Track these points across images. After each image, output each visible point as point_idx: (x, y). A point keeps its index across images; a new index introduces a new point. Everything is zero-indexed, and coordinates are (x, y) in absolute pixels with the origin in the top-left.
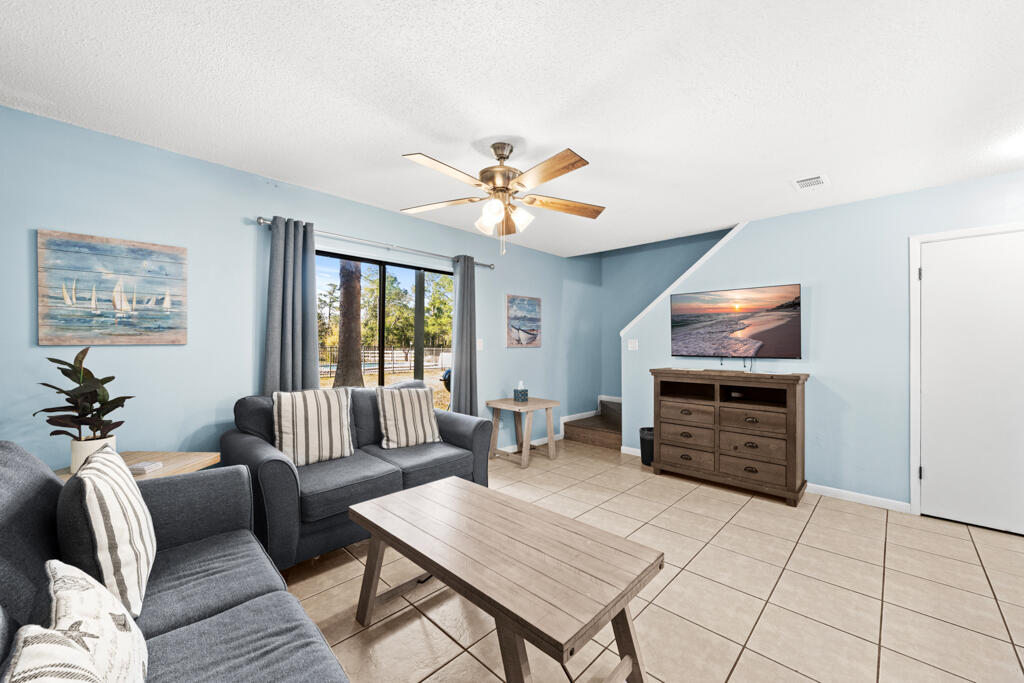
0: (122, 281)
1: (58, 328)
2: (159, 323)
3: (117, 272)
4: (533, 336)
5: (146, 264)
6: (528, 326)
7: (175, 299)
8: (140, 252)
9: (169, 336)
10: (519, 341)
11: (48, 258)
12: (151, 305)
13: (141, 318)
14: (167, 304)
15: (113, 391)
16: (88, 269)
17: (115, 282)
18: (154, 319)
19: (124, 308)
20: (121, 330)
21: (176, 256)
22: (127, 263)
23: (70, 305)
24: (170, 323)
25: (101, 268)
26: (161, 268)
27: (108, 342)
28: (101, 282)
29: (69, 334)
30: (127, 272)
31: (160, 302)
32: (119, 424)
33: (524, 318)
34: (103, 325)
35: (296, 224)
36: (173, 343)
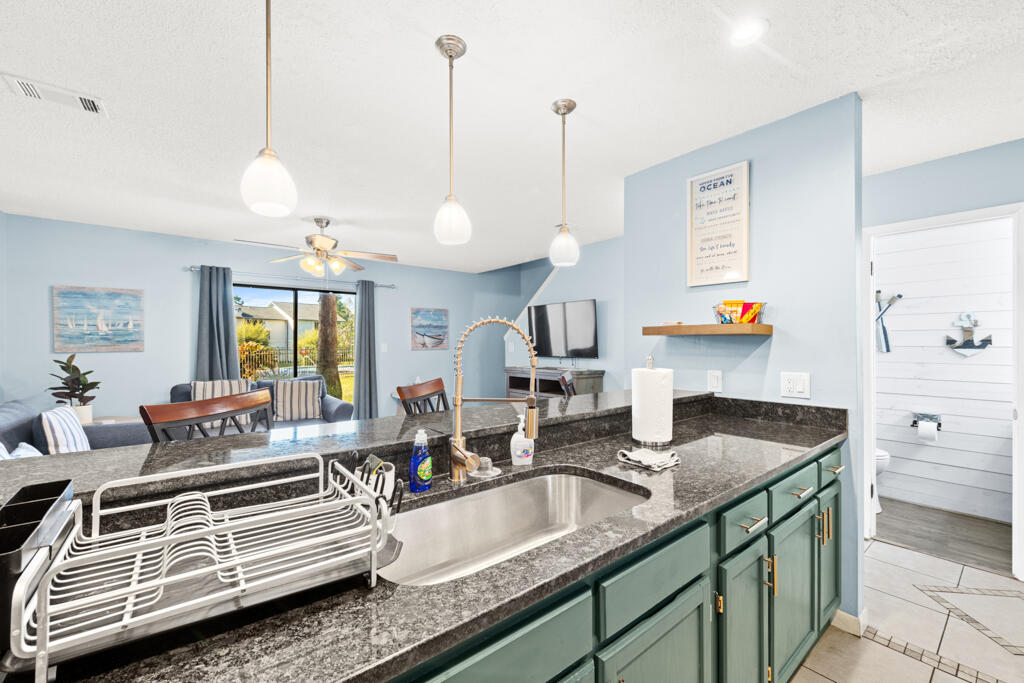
0: (102, 313)
1: (66, 343)
2: (127, 338)
3: (99, 308)
4: (439, 341)
5: (117, 302)
6: (435, 332)
7: (136, 322)
8: (113, 295)
9: (132, 346)
10: (424, 345)
11: (60, 302)
12: (120, 327)
13: (115, 335)
14: (130, 326)
15: (90, 379)
16: (82, 307)
17: (97, 314)
18: (123, 335)
19: (104, 329)
20: (102, 342)
21: (136, 295)
22: (105, 302)
23: (72, 329)
24: (133, 338)
25: (90, 306)
26: (127, 304)
28: (90, 314)
29: (72, 346)
30: (105, 307)
31: (126, 325)
32: (93, 398)
33: (429, 326)
34: (91, 340)
35: (217, 269)
36: (135, 350)
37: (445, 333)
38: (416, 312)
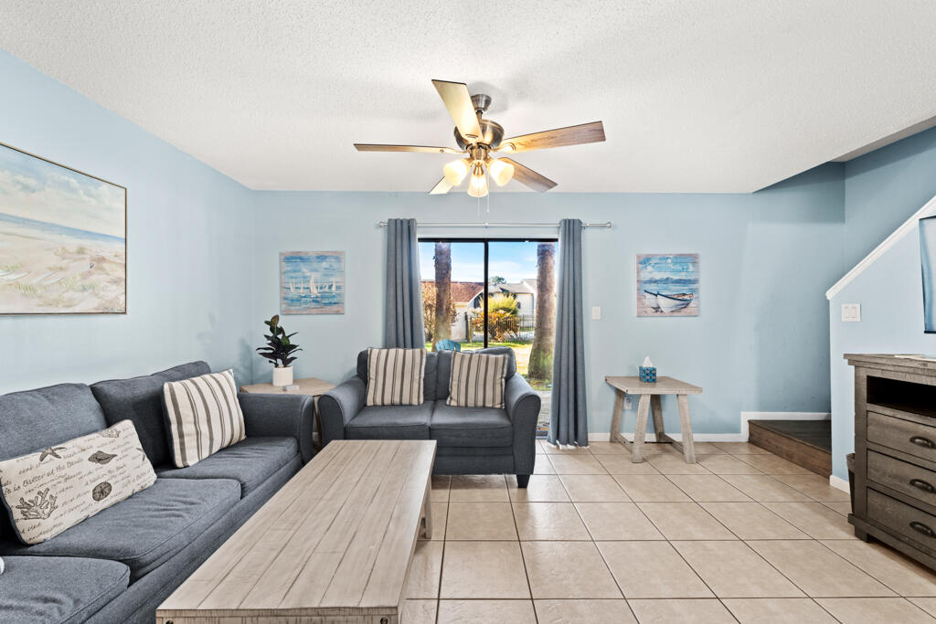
0: (314, 276)
2: (330, 300)
3: (312, 271)
4: (683, 303)
5: (324, 264)
6: (675, 290)
7: (339, 284)
8: (321, 258)
9: (335, 308)
10: (657, 309)
12: (326, 289)
13: (322, 297)
14: (334, 289)
16: (299, 271)
17: (310, 277)
18: (328, 298)
19: (315, 292)
20: (313, 305)
21: (338, 257)
22: (315, 265)
23: (293, 293)
24: (335, 300)
25: (305, 269)
26: (331, 266)
27: (308, 312)
28: (305, 277)
29: (292, 308)
30: (316, 270)
31: (330, 287)
33: (667, 281)
34: (306, 303)
36: (338, 313)
37: (693, 291)
38: (645, 261)
